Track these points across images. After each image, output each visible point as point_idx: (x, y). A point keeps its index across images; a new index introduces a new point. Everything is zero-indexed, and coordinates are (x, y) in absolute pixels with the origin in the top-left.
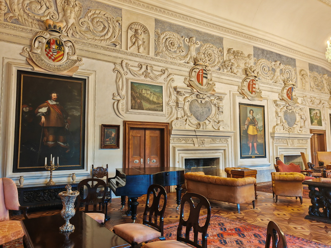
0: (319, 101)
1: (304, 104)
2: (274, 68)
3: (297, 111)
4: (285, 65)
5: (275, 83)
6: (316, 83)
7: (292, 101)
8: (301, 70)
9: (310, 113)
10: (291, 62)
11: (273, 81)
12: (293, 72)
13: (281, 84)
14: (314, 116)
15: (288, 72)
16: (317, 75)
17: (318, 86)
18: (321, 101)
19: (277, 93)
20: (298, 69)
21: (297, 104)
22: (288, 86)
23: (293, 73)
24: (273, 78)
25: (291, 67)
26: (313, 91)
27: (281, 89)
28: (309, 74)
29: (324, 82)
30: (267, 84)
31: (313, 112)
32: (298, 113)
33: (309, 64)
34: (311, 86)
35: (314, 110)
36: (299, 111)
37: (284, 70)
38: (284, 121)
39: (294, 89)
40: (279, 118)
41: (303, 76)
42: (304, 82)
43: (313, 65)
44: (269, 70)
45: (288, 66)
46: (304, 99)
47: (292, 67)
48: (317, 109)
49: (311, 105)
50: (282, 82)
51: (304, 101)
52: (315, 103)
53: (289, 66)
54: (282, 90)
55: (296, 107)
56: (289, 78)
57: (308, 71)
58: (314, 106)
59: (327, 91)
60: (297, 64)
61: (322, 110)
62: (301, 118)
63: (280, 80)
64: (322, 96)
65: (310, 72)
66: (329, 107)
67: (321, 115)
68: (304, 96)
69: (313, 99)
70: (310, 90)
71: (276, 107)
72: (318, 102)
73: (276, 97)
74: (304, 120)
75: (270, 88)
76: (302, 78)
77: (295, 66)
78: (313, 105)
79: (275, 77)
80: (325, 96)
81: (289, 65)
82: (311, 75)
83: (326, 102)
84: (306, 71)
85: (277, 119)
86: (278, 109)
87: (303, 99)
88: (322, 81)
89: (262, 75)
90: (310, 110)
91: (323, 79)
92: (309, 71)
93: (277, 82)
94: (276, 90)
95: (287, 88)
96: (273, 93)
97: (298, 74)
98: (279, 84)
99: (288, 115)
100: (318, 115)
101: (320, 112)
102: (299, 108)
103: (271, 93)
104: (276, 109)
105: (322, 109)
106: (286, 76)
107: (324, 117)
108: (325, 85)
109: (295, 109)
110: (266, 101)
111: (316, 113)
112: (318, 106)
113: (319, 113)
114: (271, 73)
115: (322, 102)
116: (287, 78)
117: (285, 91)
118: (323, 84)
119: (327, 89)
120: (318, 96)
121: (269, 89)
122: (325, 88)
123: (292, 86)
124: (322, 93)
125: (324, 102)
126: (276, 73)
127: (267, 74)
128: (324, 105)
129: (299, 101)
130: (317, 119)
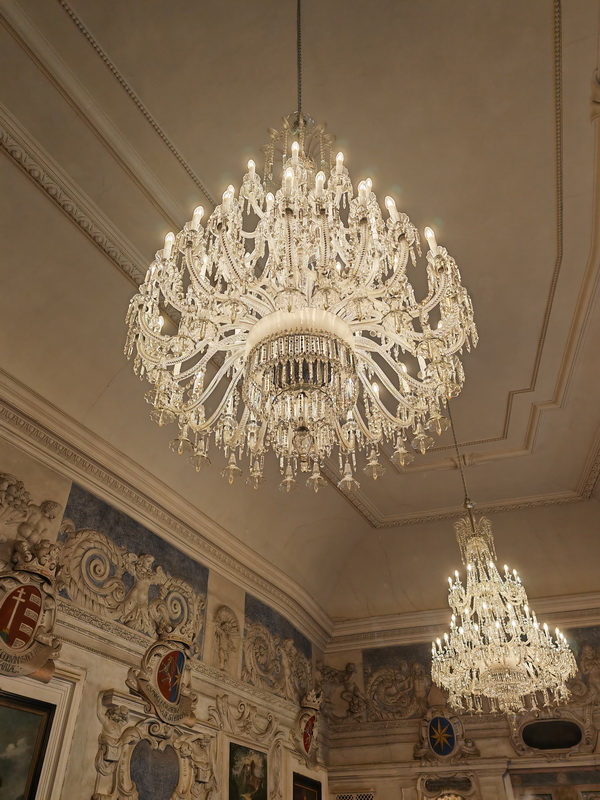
0: (266, 722)
1: (214, 722)
2: (134, 574)
3: (185, 748)
4: (172, 575)
5: (125, 624)
6: (262, 660)
7: (173, 704)
8: (220, 608)
9: (232, 764)
10: (194, 574)
11: (117, 615)
12: (196, 607)
13: (147, 634)
14: (243, 773)
15: (180, 601)
16: (266, 635)
17: (266, 671)
18: (270, 722)
19: (124, 662)
20: (212, 602)
21: (190, 721)
22: (166, 644)
23: (195, 609)
24: (122, 605)
25: (189, 589)
26: (250, 682)
27: (143, 650)
28: (242, 625)
29: (285, 661)
30: (93, 620)
31: (243, 758)
32: (189, 757)
33: (247, 596)
34: (244, 666)
35: (246, 751)
36: (194, 746)
37: (164, 592)
38: (127, 785)
39: (186, 662)
40: (110, 769)
41: (224, 627)
42: (225, 647)
43: (259, 602)
44: (112, 576)
45: (180, 581)
46: (217, 706)
47: (193, 587)
48: (256, 752)
49: (237, 730)
50: (151, 630)
51: (215, 714)
52: (253, 729)
53: (185, 584)
54: (144, 657)
55: (182, 731)
56: (178, 621)
57: (241, 617)
58: (249, 736)
59: (290, 691)
60: (212, 585)
61: (273, 756)
62: (197, 776)
63: (145, 620)
64: (276, 707)
65: (246, 622)
66: (293, 748)
67: (266, 774)
68: (221, 693)
69: (248, 710)
70: (240, 677)
71: (105, 719)
72: (262, 723)
73: (115, 677)
74: (208, 786)
75: (101, 638)
76: (222, 632)
77: (202, 588)
78: (245, 734)
79: (130, 606)
80: (285, 708)
81: (187, 579)
82: (249, 630)
83: (287, 731)
84: (234, 615)
85: (98, 770)
86: (111, 729)
87: (213, 703)
88: (281, 657)
89: (80, 585)
90: (234, 748)
91: (282, 650)
92: (243, 616)
93: (132, 624)
94: (120, 653)
95: (163, 652)
96: (110, 661)
97: (210, 615)
98: (136, 632)
99: (150, 759)
100: (258, 773)
101: (265, 763)
102: (196, 737)
103: (98, 657)
104: (105, 728)
105: (273, 752)
106: (169, 612)
107: (276, 784)
108: (287, 672)
109: (183, 739)
110: (68, 686)
111: (253, 765)
112: (260, 738)
113: (261, 765)
114: (116, 585)
115: (276, 726)
116: (171, 619)
117: (155, 663)
118: (282, 667)
119: (291, 685)
120: (265, 703)
121: (94, 642)
122: (288, 681)
123: (181, 648)
124: (276, 694)
125: (281, 728)
126: (135, 593)
127: (100, 585)
128: (278, 736)
129: (201, 709)
130: (253, 788)
